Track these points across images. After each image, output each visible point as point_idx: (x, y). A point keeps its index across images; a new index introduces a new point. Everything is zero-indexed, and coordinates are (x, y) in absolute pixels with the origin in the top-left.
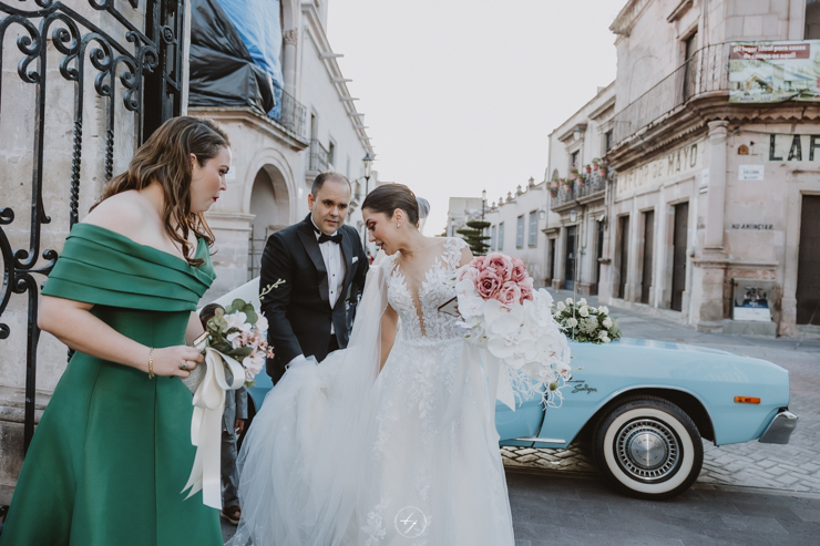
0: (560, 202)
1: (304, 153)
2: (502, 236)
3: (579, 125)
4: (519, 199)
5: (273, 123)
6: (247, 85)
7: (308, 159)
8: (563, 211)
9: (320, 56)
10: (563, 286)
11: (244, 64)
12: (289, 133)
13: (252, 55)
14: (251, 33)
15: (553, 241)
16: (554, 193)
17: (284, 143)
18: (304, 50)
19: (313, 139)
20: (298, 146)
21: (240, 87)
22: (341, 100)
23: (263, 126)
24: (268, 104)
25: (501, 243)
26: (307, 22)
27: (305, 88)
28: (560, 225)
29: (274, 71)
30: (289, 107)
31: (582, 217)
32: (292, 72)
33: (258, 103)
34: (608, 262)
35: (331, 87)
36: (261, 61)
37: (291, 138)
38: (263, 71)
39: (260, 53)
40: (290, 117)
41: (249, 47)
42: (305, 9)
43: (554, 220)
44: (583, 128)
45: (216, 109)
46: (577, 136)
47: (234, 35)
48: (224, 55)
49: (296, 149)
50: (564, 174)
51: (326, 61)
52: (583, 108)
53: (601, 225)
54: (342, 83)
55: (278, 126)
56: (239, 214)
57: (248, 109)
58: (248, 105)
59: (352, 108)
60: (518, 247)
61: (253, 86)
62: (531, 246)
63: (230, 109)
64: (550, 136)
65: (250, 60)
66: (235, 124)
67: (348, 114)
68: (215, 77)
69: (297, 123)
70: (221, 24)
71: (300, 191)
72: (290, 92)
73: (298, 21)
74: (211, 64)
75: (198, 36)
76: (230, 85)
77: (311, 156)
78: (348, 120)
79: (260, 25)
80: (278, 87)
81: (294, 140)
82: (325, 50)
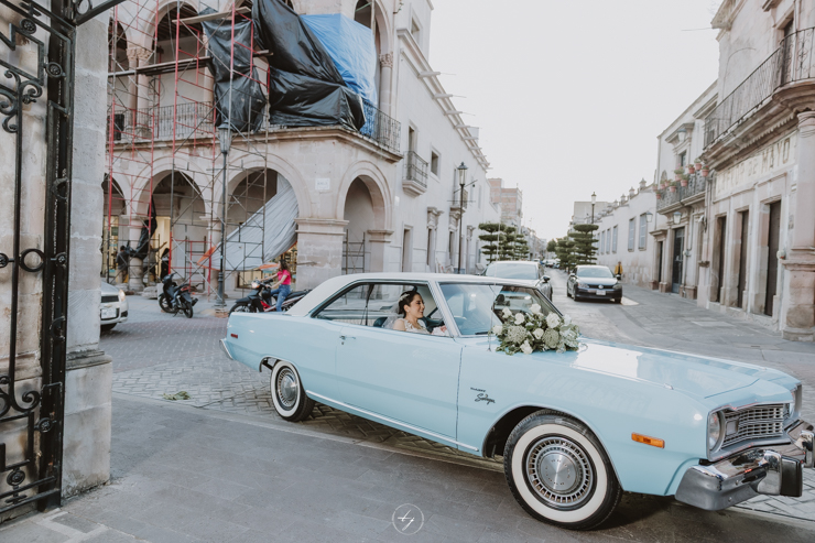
0: (668, 203)
1: (401, 165)
2: (616, 239)
3: (684, 125)
4: (630, 202)
5: (365, 138)
6: (339, 105)
7: (406, 170)
8: (669, 213)
9: (419, 75)
10: (670, 289)
11: (337, 87)
12: (382, 147)
13: (344, 79)
14: (344, 60)
15: (661, 243)
16: (661, 195)
17: (378, 156)
18: (401, 72)
19: (411, 153)
20: (393, 159)
21: (333, 108)
22: (445, 114)
23: (356, 141)
24: (359, 122)
25: (615, 246)
26: (403, 45)
27: (404, 106)
28: (667, 228)
29: (366, 92)
30: (384, 125)
31: (688, 218)
32: (388, 92)
33: (350, 122)
34: (706, 264)
35: (433, 103)
36: (353, 84)
37: (384, 151)
38: (354, 93)
39: (351, 77)
40: (383, 133)
41: (341, 73)
42: (401, 34)
43: (661, 222)
44: (689, 128)
45: (314, 128)
46: (682, 136)
47: (328, 63)
48: (320, 82)
49: (392, 161)
50: (672, 177)
51: (426, 79)
52: (690, 107)
53: (704, 225)
54: (446, 99)
55: (371, 141)
56: (332, 220)
57: (340, 127)
58: (339, 123)
59: (459, 121)
60: (630, 250)
61: (345, 106)
62: (641, 249)
63: (324, 128)
64: (660, 137)
65: (343, 83)
66: (330, 142)
67: (454, 127)
68: (313, 101)
69: (392, 138)
70: (317, 55)
71: (397, 199)
72: (385, 109)
73: (394, 45)
74: (310, 89)
75: (299, 67)
76: (326, 106)
77: (410, 167)
78: (454, 131)
79: (354, 51)
80: (371, 106)
81: (388, 152)
82: (424, 69)
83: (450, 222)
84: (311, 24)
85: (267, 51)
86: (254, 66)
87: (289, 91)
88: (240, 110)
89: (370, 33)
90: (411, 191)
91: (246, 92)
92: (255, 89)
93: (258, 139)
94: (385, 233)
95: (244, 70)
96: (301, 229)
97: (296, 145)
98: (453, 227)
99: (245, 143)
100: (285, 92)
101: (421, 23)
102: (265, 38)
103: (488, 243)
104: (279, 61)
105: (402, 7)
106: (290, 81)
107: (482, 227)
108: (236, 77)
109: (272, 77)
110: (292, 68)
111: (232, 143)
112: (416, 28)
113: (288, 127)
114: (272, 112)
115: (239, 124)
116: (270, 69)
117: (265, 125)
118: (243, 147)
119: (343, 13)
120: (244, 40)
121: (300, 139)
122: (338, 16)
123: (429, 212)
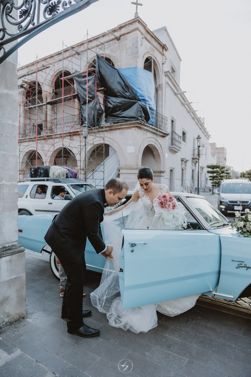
1: (168, 138)
5: (151, 126)
6: (138, 111)
7: (170, 141)
9: (175, 94)
11: (136, 102)
12: (159, 130)
13: (140, 98)
14: (139, 89)
17: (157, 134)
18: (167, 93)
19: (173, 132)
20: (164, 135)
21: (135, 112)
22: (189, 112)
23: (146, 128)
24: (147, 118)
26: (167, 79)
27: (169, 109)
29: (150, 103)
30: (159, 119)
32: (161, 103)
33: (143, 119)
35: (183, 107)
36: (144, 100)
37: (160, 132)
38: (145, 104)
39: (143, 97)
40: (159, 123)
41: (138, 95)
42: (166, 74)
45: (126, 123)
47: (132, 91)
48: (128, 100)
49: (164, 137)
51: (179, 96)
54: (189, 104)
55: (153, 127)
56: (136, 167)
57: (138, 121)
58: (138, 120)
59: (195, 115)
61: (140, 111)
63: (131, 122)
65: (139, 100)
66: (134, 129)
67: (193, 118)
68: (125, 110)
69: (163, 125)
70: (127, 87)
71: (166, 155)
72: (160, 112)
73: (163, 80)
74: (123, 104)
75: (118, 94)
76: (131, 112)
77: (172, 139)
78: (193, 121)
79: (144, 84)
80: (153, 110)
81: (162, 132)
82: (178, 90)
83: (192, 165)
84: (123, 73)
85: (103, 88)
86: (97, 96)
87: (114, 106)
88: (91, 117)
89: (152, 74)
90: (173, 151)
91: (94, 108)
92: (98, 107)
93: (100, 130)
94: (161, 172)
95: (93, 98)
96: (121, 171)
97: (118, 132)
98: (194, 167)
99: (94, 132)
100: (112, 106)
101: (176, 68)
102: (102, 82)
103: (212, 175)
104: (109, 92)
105: (167, 61)
106: (114, 101)
107: (209, 167)
108: (89, 101)
109: (105, 100)
110: (115, 96)
111: (89, 133)
112: (173, 71)
113: (114, 123)
114: (106, 117)
115: (91, 123)
116: (104, 96)
117: (103, 123)
118: (93, 134)
119: (138, 66)
120: (93, 84)
121: (119, 129)
122: (136, 68)
123: (182, 161)
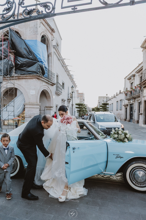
0: (128, 97)
1: (55, 86)
2: (112, 107)
3: (133, 75)
4: (116, 97)
5: (45, 78)
6: (37, 68)
7: (56, 88)
8: (129, 100)
9: (59, 60)
10: (130, 121)
11: (37, 63)
12: (50, 81)
13: (39, 60)
14: (38, 54)
15: (126, 108)
16: (126, 95)
17: (49, 84)
18: (54, 58)
19: (57, 82)
20: (53, 84)
21: (35, 69)
22: (66, 71)
23: (43, 79)
24: (43, 73)
25: (112, 109)
26: (55, 50)
27: (55, 68)
28: (128, 104)
29: (45, 64)
30: (50, 74)
31: (134, 101)
32: (51, 64)
33: (41, 73)
34: (142, 114)
35: (63, 68)
36: (41, 61)
37: (50, 82)
38: (42, 64)
39: (41, 59)
40: (50, 77)
41: (38, 58)
42: (54, 47)
43: (127, 102)
44: (134, 76)
45: (30, 75)
46: (132, 78)
47: (34, 55)
48: (31, 61)
49: (52, 85)
50: (129, 89)
51: (61, 61)
52: (134, 70)
53: (140, 103)
54: (66, 67)
55: (47, 79)
56: (36, 104)
57: (38, 75)
58: (38, 74)
59: (69, 73)
60: (117, 110)
61: (39, 68)
62: (120, 110)
63: (33, 75)
64: (125, 78)
65: (38, 61)
66: (35, 79)
67: (68, 75)
68: (29, 67)
69: (52, 78)
70: (30, 52)
71: (54, 97)
72: (50, 69)
73: (52, 50)
74: (28, 63)
75: (24, 56)
76: (33, 68)
77: (57, 87)
78: (68, 76)
79: (41, 51)
80: (46, 68)
81: (52, 83)
82: (60, 58)
83: (67, 103)
84: (29, 43)
85: (14, 51)
86: (10, 55)
87: (21, 64)
88: (5, 69)
89: (46, 46)
90: (58, 94)
91: (7, 63)
92: (10, 63)
93: (12, 78)
94: (51, 107)
95: (6, 56)
96: (26, 106)
97: (24, 80)
98: (68, 105)
99: (7, 80)
100: (20, 64)
101: (59, 44)
102: (13, 46)
103: (78, 109)
104: (18, 54)
105: (54, 39)
106: (21, 60)
107: (77, 104)
108: (4, 58)
109: (15, 59)
110: (22, 56)
111: (3, 80)
113: (21, 75)
114: (15, 70)
115: (5, 73)
116: (15, 56)
117: (13, 74)
118: (6, 81)
119: (38, 40)
120: (6, 47)
121: (25, 78)
122: (36, 41)
123: (62, 100)
